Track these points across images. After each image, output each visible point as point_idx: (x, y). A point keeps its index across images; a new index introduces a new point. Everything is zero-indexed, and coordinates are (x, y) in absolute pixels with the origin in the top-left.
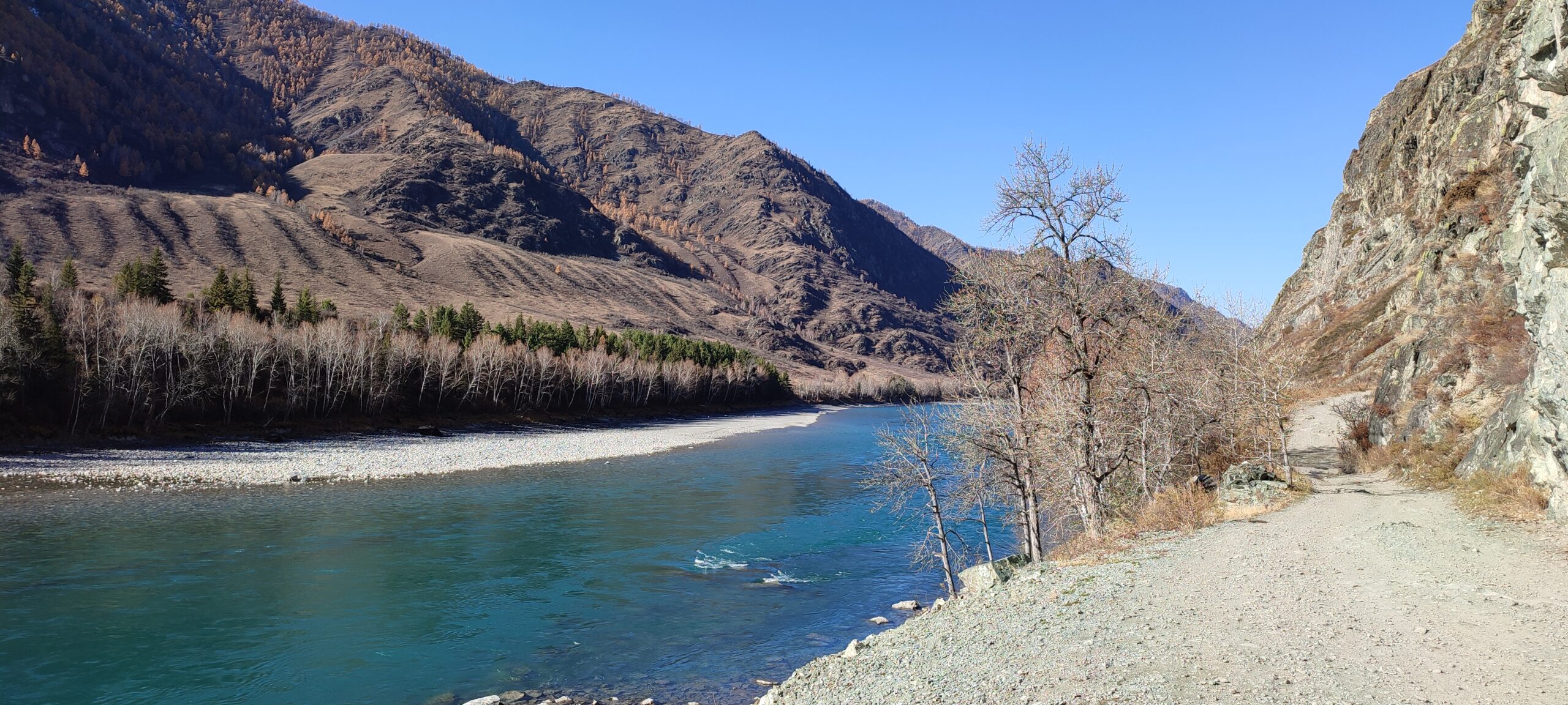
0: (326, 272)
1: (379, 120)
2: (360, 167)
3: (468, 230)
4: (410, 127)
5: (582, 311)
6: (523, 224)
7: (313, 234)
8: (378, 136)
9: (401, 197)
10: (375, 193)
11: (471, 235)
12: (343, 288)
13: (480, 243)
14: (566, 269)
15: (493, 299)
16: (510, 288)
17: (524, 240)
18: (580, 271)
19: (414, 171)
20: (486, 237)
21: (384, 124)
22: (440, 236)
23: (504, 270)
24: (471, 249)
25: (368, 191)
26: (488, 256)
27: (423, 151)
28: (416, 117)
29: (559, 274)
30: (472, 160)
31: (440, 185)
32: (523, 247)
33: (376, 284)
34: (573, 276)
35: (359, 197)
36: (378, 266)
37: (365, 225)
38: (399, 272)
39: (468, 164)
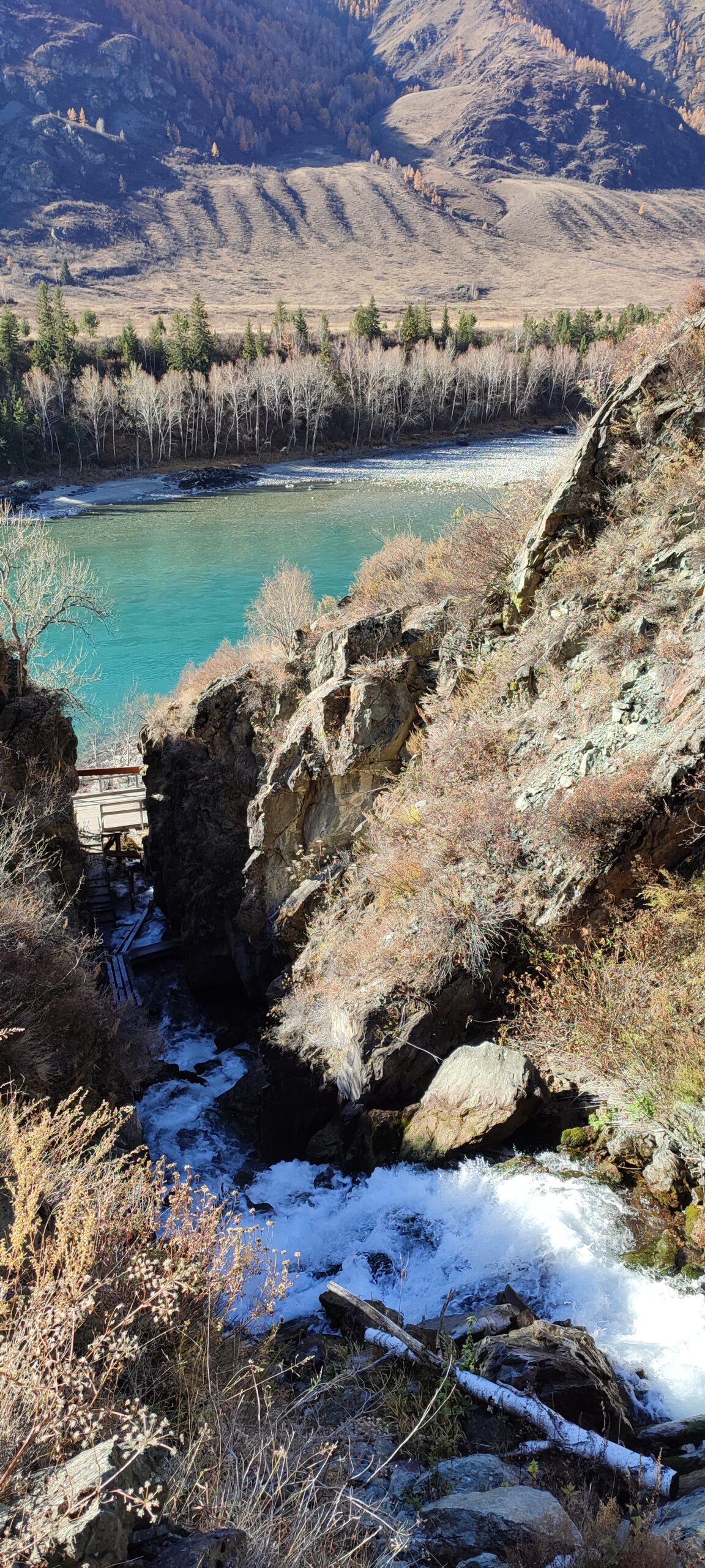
0: (421, 239)
1: (454, 38)
2: (441, 106)
3: (550, 172)
4: (486, 43)
5: (665, 258)
6: (606, 156)
7: (406, 197)
8: (454, 59)
9: (483, 140)
10: (457, 138)
11: (553, 177)
12: (437, 255)
13: (562, 186)
14: (650, 208)
15: (576, 254)
16: (592, 238)
17: (607, 176)
18: (665, 208)
19: (494, 105)
20: (568, 177)
21: (459, 42)
22: (522, 183)
23: (586, 217)
24: (554, 196)
25: (451, 137)
26: (570, 201)
27: (503, 77)
28: (491, 29)
29: (643, 216)
30: (554, 82)
31: (522, 118)
32: (606, 185)
33: (465, 248)
34: (657, 216)
35: (442, 144)
36: (466, 226)
37: (451, 179)
38: (486, 232)
39: (549, 88)
